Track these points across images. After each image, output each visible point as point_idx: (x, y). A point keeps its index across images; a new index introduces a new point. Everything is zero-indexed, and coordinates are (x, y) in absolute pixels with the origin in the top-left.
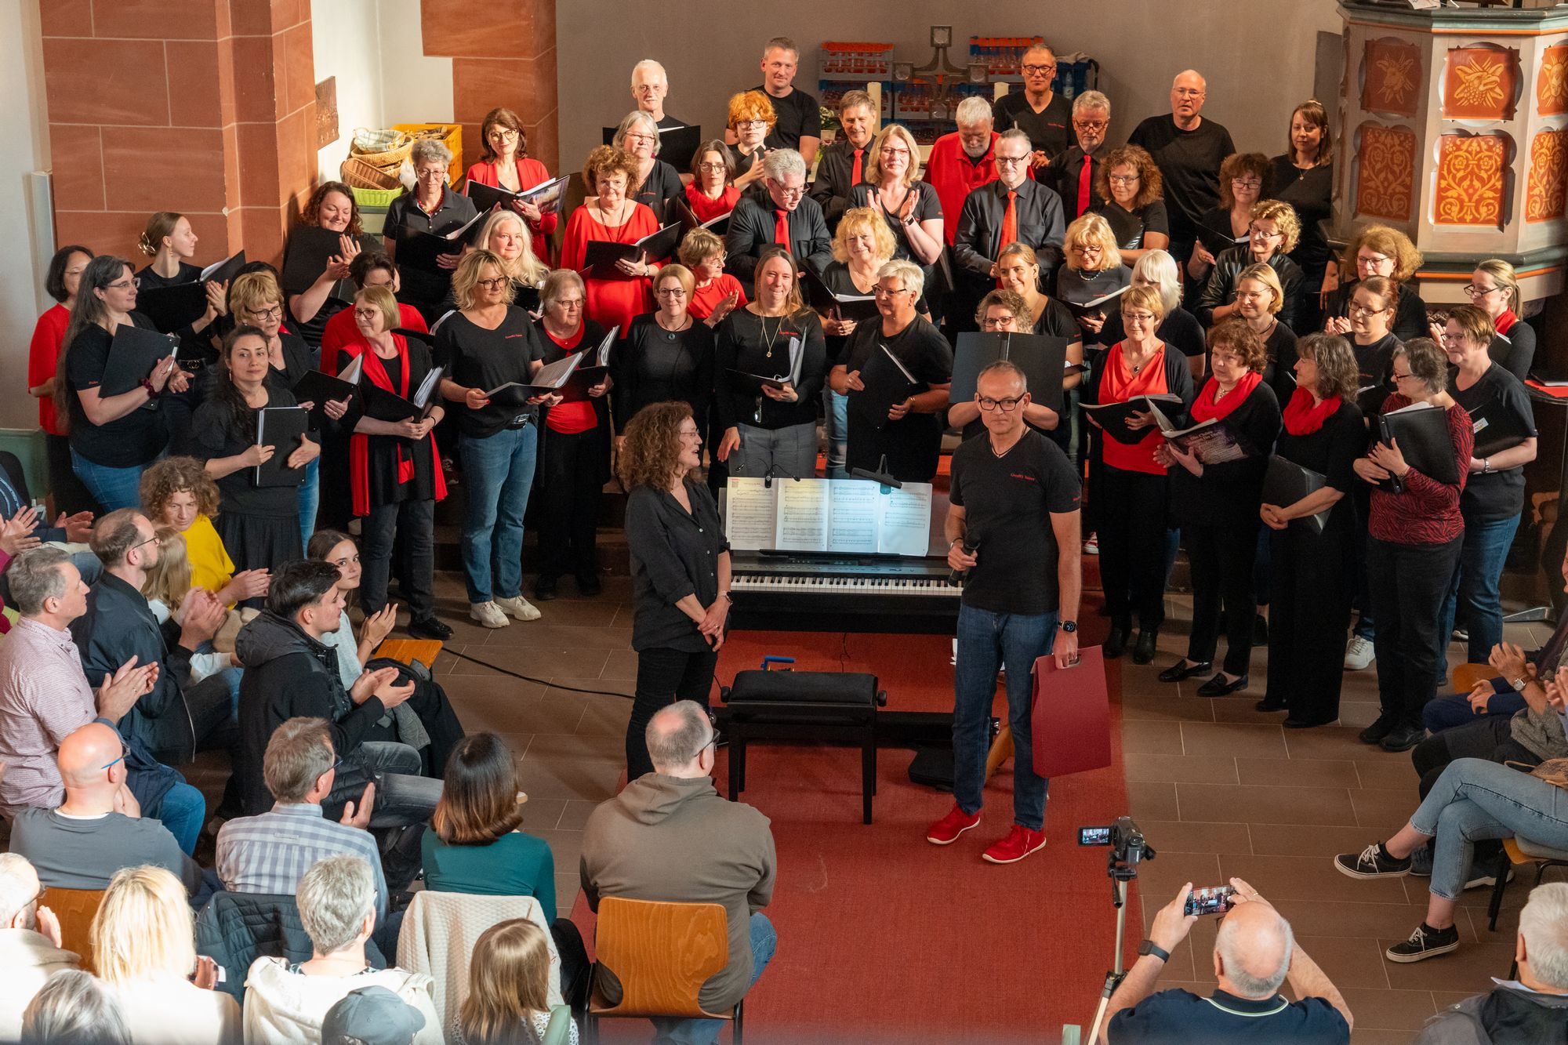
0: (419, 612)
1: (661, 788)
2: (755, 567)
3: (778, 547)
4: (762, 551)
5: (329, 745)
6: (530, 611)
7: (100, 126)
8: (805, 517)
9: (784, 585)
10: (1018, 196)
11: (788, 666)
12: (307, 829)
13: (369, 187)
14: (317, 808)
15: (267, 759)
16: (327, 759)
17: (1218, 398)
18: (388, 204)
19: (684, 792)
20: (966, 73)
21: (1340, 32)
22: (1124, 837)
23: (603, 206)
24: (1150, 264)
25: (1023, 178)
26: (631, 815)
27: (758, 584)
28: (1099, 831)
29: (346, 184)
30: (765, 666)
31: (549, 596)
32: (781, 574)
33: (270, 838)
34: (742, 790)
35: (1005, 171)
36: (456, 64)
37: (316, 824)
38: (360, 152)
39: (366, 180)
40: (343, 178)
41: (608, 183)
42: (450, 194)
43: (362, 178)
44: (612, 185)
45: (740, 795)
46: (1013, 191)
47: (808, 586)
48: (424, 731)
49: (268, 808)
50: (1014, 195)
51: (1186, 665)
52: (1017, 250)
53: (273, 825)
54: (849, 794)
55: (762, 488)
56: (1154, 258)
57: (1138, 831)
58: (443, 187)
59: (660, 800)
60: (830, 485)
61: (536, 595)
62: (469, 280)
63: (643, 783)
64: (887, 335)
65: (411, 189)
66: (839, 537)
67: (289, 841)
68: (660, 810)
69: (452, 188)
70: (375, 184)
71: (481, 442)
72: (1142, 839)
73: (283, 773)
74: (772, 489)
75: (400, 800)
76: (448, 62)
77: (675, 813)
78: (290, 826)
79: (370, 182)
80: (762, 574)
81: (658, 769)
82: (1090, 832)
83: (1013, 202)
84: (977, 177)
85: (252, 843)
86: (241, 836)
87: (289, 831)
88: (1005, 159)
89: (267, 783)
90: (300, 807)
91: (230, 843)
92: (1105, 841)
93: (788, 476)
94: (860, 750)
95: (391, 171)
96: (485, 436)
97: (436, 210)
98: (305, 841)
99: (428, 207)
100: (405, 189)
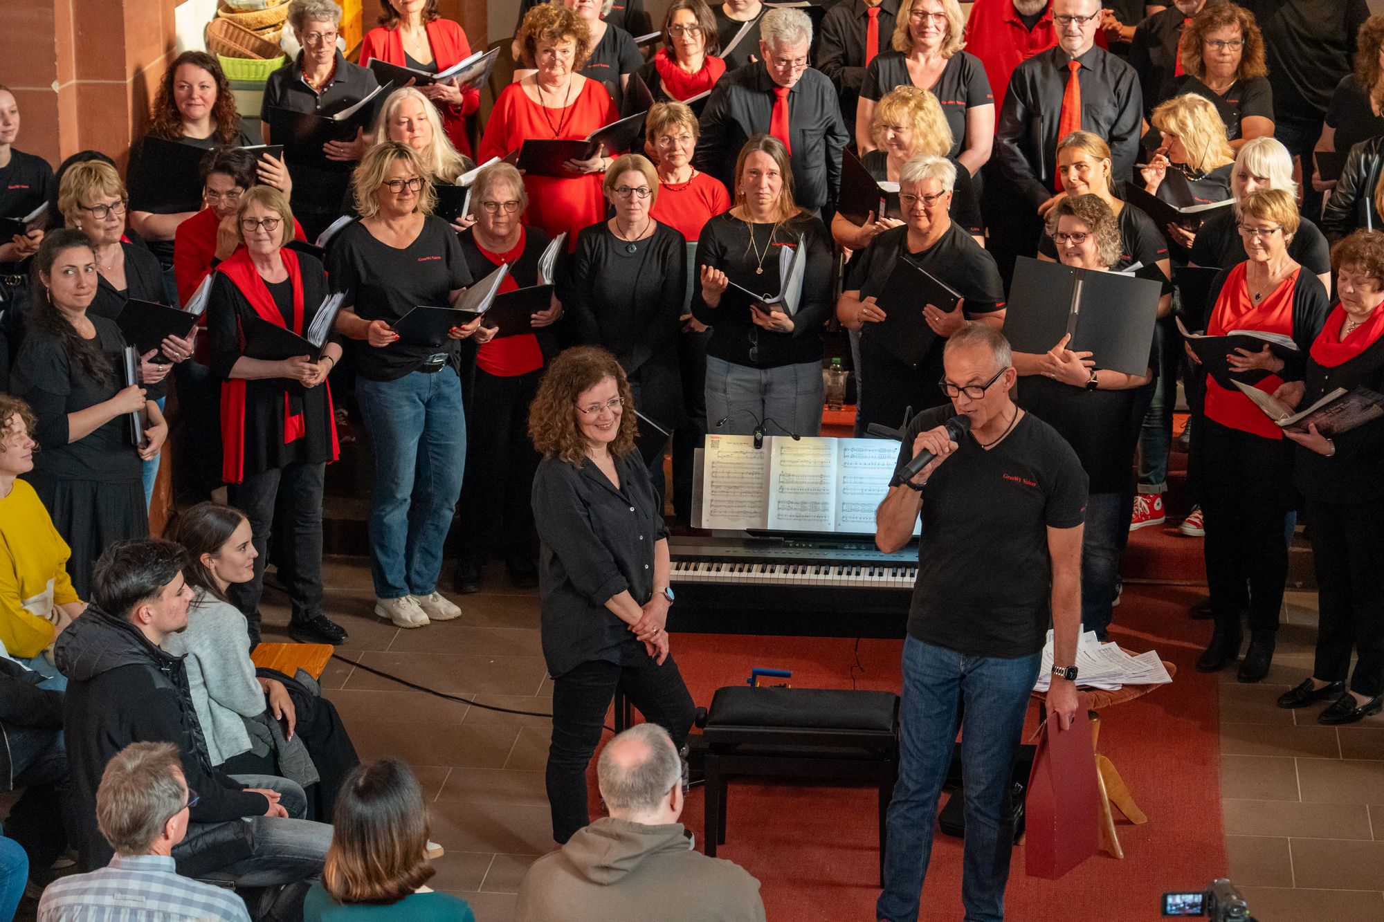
0: (303, 607)
1: (618, 837)
2: (741, 552)
3: (772, 525)
4: (749, 531)
5: (181, 779)
6: (448, 608)
8: (805, 486)
9: (779, 576)
10: (1082, 67)
11: (785, 680)
12: (156, 888)
13: (241, 56)
14: (168, 861)
15: (99, 800)
16: (177, 796)
17: (1345, 333)
18: (266, 77)
19: (648, 842)
22: (1222, 905)
23: (543, 81)
24: (1257, 155)
25: (1091, 43)
26: (579, 872)
27: (744, 574)
28: (1189, 898)
29: (212, 54)
30: (753, 681)
31: (472, 588)
32: (776, 561)
33: (108, 900)
34: (722, 842)
35: (1067, 34)
37: (167, 882)
38: (229, 10)
39: (237, 47)
40: (208, 45)
41: (553, 53)
42: (344, 65)
43: (232, 44)
44: (558, 55)
45: (719, 848)
46: (1076, 60)
47: (809, 577)
48: (311, 764)
49: (105, 862)
50: (1077, 65)
51: (1313, 685)
52: (1081, 141)
53: (112, 884)
54: (861, 848)
55: (750, 449)
56: (1262, 147)
57: (1240, 898)
58: (337, 57)
59: (616, 853)
60: (839, 444)
61: (454, 586)
62: (372, 179)
63: (596, 831)
64: (914, 251)
65: (294, 58)
66: (850, 514)
67: (133, 904)
68: (617, 865)
69: (348, 58)
70: (248, 52)
71: (384, 386)
72: (1244, 909)
73: (120, 817)
74: (764, 450)
75: (277, 850)
77: (637, 870)
78: (134, 884)
79: (243, 50)
80: (750, 561)
81: (614, 814)
82: (1178, 899)
83: (1075, 74)
84: (1033, 44)
85: (85, 908)
86: (70, 899)
87: (133, 892)
88: (1069, 18)
89: (102, 829)
90: (145, 860)
91: (57, 909)
92: (1197, 910)
93: (783, 432)
94: (877, 791)
95: (269, 35)
96: (387, 378)
97: (325, 84)
98: (153, 904)
99: (316, 81)
100: (288, 59)
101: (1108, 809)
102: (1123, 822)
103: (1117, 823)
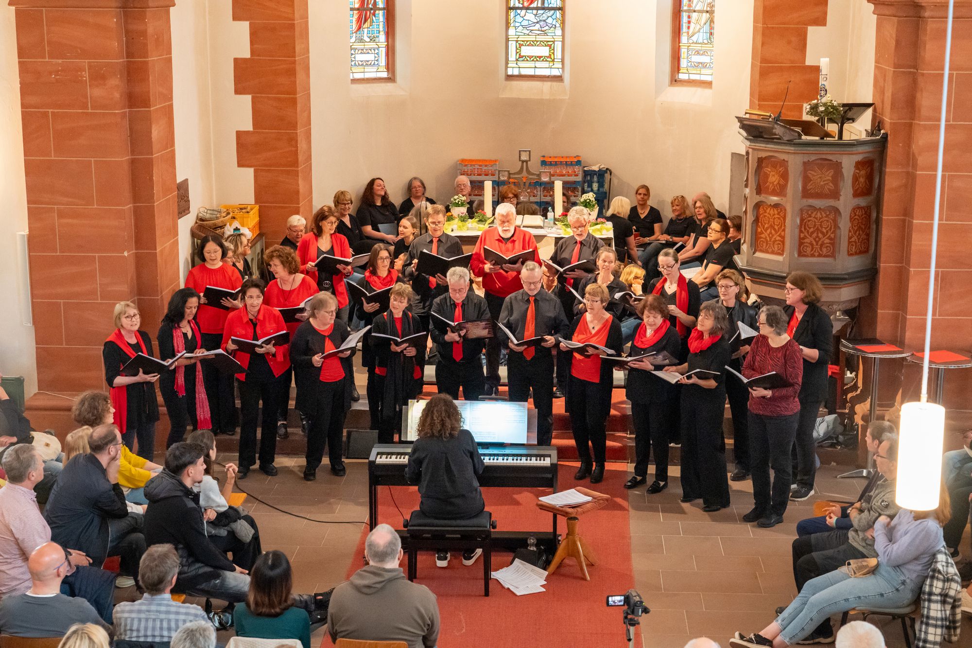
1: (374, 573)
7: (56, 207)
12: (163, 608)
14: (168, 596)
19: (388, 575)
20: (539, 175)
21: (744, 153)
22: (632, 601)
26: (358, 589)
28: (618, 598)
36: (256, 172)
37: (168, 605)
38: (201, 220)
54: (476, 579)
57: (640, 598)
59: (373, 580)
63: (364, 571)
67: (154, 616)
68: (374, 586)
72: (642, 602)
76: (251, 171)
77: (383, 588)
82: (613, 598)
86: (126, 614)
91: (120, 618)
92: (622, 603)
98: (163, 616)
101: (583, 559)
102: (591, 565)
103: (587, 565)
